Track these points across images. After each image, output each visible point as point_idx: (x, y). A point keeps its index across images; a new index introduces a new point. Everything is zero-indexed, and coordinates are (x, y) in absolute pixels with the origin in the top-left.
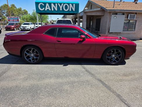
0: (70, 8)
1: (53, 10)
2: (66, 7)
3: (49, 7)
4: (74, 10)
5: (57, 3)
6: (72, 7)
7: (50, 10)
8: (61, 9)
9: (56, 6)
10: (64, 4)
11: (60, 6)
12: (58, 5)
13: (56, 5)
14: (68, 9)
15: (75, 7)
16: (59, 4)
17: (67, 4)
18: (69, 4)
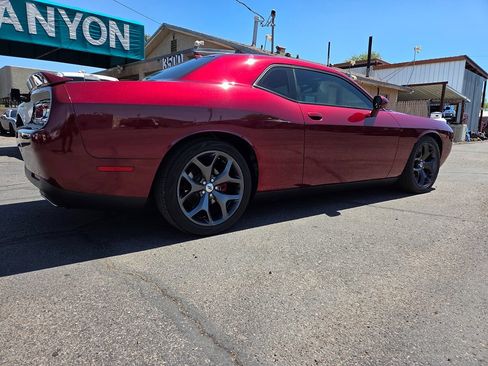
0: (112, 37)
1: (33, 30)
2: (96, 31)
3: (13, 14)
4: (127, 46)
5: (56, 8)
6: (119, 34)
7: (19, 27)
8: (73, 35)
9: (51, 18)
10: (86, 15)
11: (67, 19)
12: (57, 15)
13: (51, 12)
14: (103, 40)
15: (130, 37)
16: (62, 12)
17: (96, 20)
18: (106, 20)
